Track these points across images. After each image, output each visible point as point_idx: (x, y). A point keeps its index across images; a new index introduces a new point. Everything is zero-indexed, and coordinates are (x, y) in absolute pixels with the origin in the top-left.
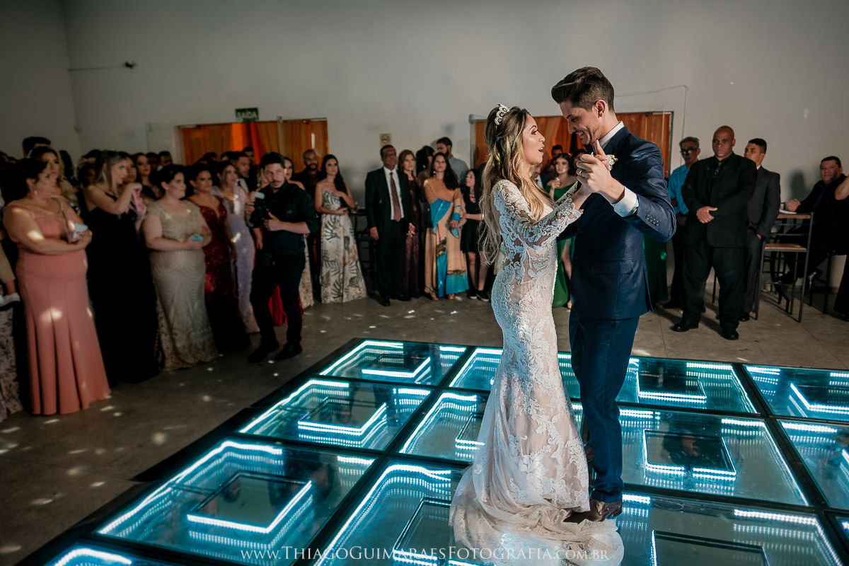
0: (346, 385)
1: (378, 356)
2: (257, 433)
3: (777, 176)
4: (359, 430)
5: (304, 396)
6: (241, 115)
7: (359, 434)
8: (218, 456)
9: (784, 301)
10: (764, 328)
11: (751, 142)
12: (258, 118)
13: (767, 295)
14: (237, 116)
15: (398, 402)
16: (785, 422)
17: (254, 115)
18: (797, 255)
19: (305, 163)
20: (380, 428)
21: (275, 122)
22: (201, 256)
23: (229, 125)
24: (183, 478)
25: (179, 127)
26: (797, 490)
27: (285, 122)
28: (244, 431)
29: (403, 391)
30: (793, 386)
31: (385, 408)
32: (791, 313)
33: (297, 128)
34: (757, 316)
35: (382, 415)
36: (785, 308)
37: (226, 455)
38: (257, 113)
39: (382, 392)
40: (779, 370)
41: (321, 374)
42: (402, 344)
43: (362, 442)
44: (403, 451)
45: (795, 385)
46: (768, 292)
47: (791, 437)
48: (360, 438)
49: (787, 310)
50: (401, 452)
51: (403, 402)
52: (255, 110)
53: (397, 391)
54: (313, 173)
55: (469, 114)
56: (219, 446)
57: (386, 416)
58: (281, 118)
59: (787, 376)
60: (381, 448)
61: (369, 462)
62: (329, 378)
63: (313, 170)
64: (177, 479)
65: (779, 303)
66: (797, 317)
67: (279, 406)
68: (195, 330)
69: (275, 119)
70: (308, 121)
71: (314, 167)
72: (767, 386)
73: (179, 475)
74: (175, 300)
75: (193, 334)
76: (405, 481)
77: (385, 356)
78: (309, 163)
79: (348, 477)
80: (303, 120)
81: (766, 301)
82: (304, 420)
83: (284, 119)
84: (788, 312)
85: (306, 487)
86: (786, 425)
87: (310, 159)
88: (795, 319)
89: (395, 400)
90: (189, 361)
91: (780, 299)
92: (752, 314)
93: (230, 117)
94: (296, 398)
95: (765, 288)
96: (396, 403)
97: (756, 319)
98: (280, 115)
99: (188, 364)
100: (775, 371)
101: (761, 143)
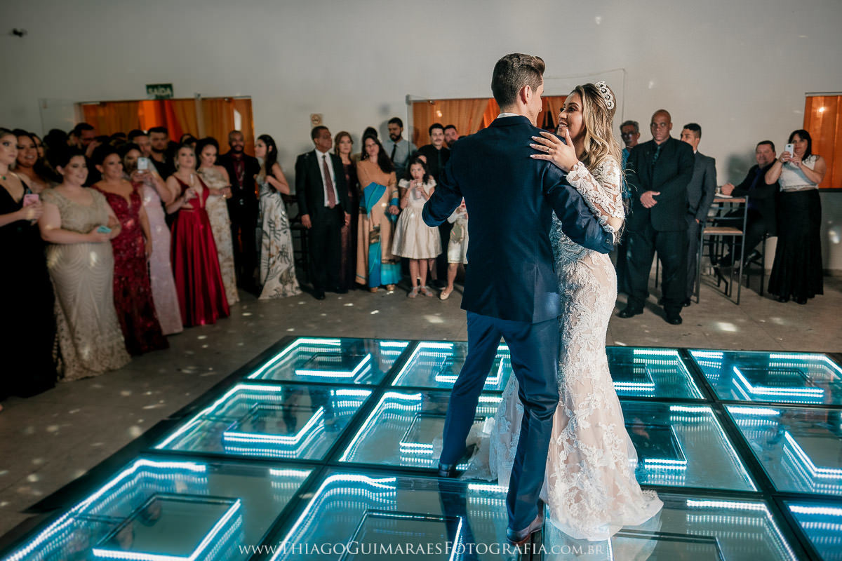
0: (278, 388)
1: (314, 354)
2: (176, 448)
3: (713, 161)
4: (294, 438)
5: (230, 403)
6: (153, 91)
7: (294, 443)
8: (130, 478)
9: (723, 284)
10: (706, 312)
11: (686, 127)
12: (172, 95)
13: (707, 278)
14: (148, 92)
15: (336, 405)
16: (731, 407)
17: (168, 92)
18: (734, 239)
19: (230, 144)
20: (317, 435)
21: (193, 100)
22: (108, 249)
23: (137, 102)
24: (87, 506)
25: (80, 104)
26: (745, 476)
27: (204, 99)
28: (160, 447)
29: (340, 392)
30: (736, 370)
31: (323, 412)
32: (730, 296)
33: (218, 107)
34: (698, 299)
35: (319, 420)
36: (724, 291)
37: (139, 475)
38: (171, 90)
39: (319, 394)
40: (722, 354)
41: (250, 377)
42: (339, 341)
43: (297, 451)
44: (343, 459)
45: (738, 367)
46: (707, 276)
47: (737, 421)
48: (295, 447)
49: (726, 293)
50: (340, 460)
51: (341, 404)
52: (169, 86)
53: (335, 393)
54: (238, 156)
55: (406, 94)
56: (131, 465)
57: (323, 421)
58: (199, 95)
59: (730, 359)
60: (319, 457)
61: (305, 474)
62: (258, 381)
63: (238, 152)
64: (81, 507)
65: (719, 286)
66: (736, 300)
67: (202, 415)
68: (102, 334)
69: (192, 96)
70: (230, 100)
71: (239, 149)
72: (711, 370)
73: (83, 503)
74: (78, 300)
75: (99, 337)
76: (346, 491)
77: (320, 354)
78: (234, 144)
79: (282, 492)
80: (225, 98)
81: (707, 284)
82: (231, 430)
83: (202, 96)
84: (726, 294)
85: (234, 507)
86: (732, 410)
87: (235, 140)
88: (734, 303)
89: (333, 402)
90: (94, 369)
91: (719, 282)
92: (693, 298)
93: (141, 94)
94: (221, 406)
95: (704, 271)
96: (334, 406)
97: (697, 302)
98: (199, 92)
100: (718, 355)
101: (695, 128)
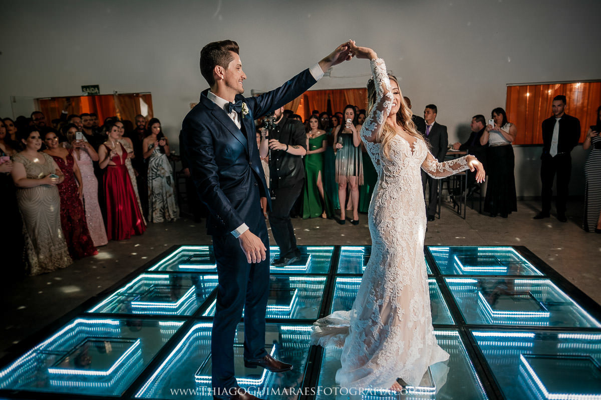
0: (167, 276)
1: (191, 256)
2: (103, 311)
3: (445, 128)
4: (175, 304)
5: (136, 286)
6: (86, 90)
7: (175, 307)
8: (72, 330)
9: (456, 207)
10: (443, 224)
11: (427, 107)
12: (99, 93)
13: (448, 204)
14: (83, 91)
15: (204, 285)
16: (448, 278)
17: (96, 90)
18: (462, 177)
19: (137, 124)
20: (191, 303)
21: (113, 95)
23: (78, 97)
24: (44, 346)
25: (38, 99)
26: (450, 317)
27: (120, 95)
28: (91, 311)
29: (207, 277)
30: (456, 258)
31: (194, 289)
32: (460, 214)
33: (131, 100)
34: (439, 216)
35: (193, 294)
36: (457, 211)
37: (77, 329)
38: (98, 89)
39: (195, 277)
40: (448, 248)
41: (149, 270)
42: (208, 247)
43: (178, 312)
44: (205, 314)
45: (457, 256)
46: (449, 202)
47: (450, 287)
48: (176, 310)
49: (458, 212)
51: (207, 285)
52: (97, 87)
53: (203, 278)
54: (142, 131)
55: (251, 89)
56: (72, 322)
57: (195, 294)
58: (116, 92)
59: (453, 251)
60: (188, 313)
61: (180, 324)
62: (156, 272)
63: (142, 129)
64: (41, 347)
65: (454, 208)
66: (463, 216)
67: (118, 293)
68: (54, 245)
69: (112, 93)
70: (138, 95)
71: (142, 127)
72: (440, 259)
73: (42, 344)
74: (38, 224)
75: (53, 248)
76: (202, 334)
77: (195, 256)
78: (139, 124)
79: (165, 336)
80: (134, 94)
81: (447, 207)
82: (136, 301)
83: (118, 93)
84: (458, 213)
85: (136, 343)
86: (448, 280)
87: (139, 121)
88: (462, 218)
89: (202, 284)
91: (454, 206)
92: (437, 215)
93: (78, 92)
94: (131, 287)
95: (447, 199)
96: (202, 286)
97: (439, 218)
98: (116, 90)
99: (48, 269)
100: (447, 249)
101: (433, 107)
